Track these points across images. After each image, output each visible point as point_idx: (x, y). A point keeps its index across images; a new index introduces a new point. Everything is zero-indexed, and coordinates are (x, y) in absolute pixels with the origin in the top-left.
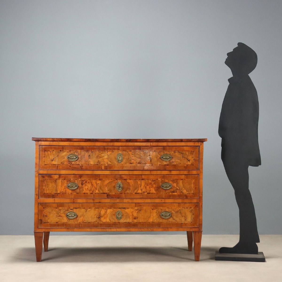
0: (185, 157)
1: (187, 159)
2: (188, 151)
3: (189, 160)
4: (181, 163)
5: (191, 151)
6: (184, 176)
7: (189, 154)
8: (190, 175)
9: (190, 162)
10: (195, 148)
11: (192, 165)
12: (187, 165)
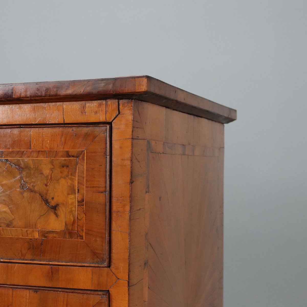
0: (36, 188)
1: (47, 202)
2: (50, 153)
3: (55, 208)
4: (15, 223)
5: (68, 155)
6: (27, 293)
7: (52, 170)
8: (61, 296)
9: (57, 215)
10: (86, 136)
11: (71, 234)
12: (44, 234)
